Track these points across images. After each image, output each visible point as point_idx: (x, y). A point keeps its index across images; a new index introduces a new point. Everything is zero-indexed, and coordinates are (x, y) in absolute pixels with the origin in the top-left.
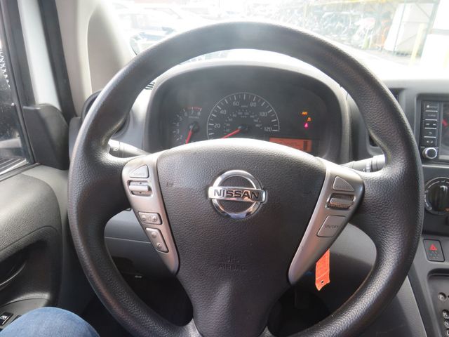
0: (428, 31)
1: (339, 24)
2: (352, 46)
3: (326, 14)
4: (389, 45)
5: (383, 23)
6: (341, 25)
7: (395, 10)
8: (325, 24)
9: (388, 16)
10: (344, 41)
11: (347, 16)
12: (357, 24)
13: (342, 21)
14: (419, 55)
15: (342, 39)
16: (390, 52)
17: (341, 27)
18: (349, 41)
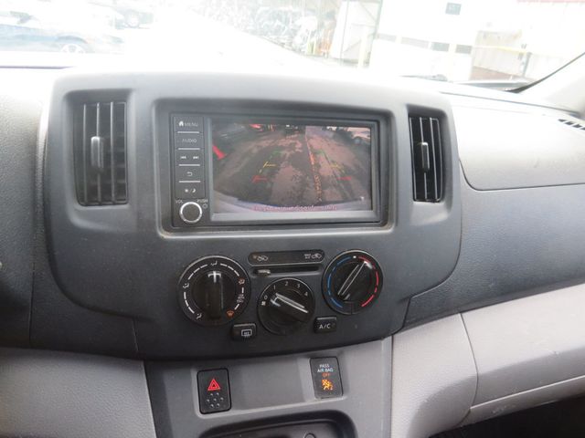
0: (375, 35)
1: (278, 23)
2: (294, 50)
3: (262, 9)
4: (335, 51)
5: (327, 23)
6: (280, 23)
7: (339, 8)
8: (260, 21)
9: (332, 15)
10: (283, 44)
11: (286, 13)
12: (298, 23)
13: (281, 20)
14: (367, 63)
15: (283, 41)
16: (336, 59)
17: (280, 26)
18: (290, 44)
